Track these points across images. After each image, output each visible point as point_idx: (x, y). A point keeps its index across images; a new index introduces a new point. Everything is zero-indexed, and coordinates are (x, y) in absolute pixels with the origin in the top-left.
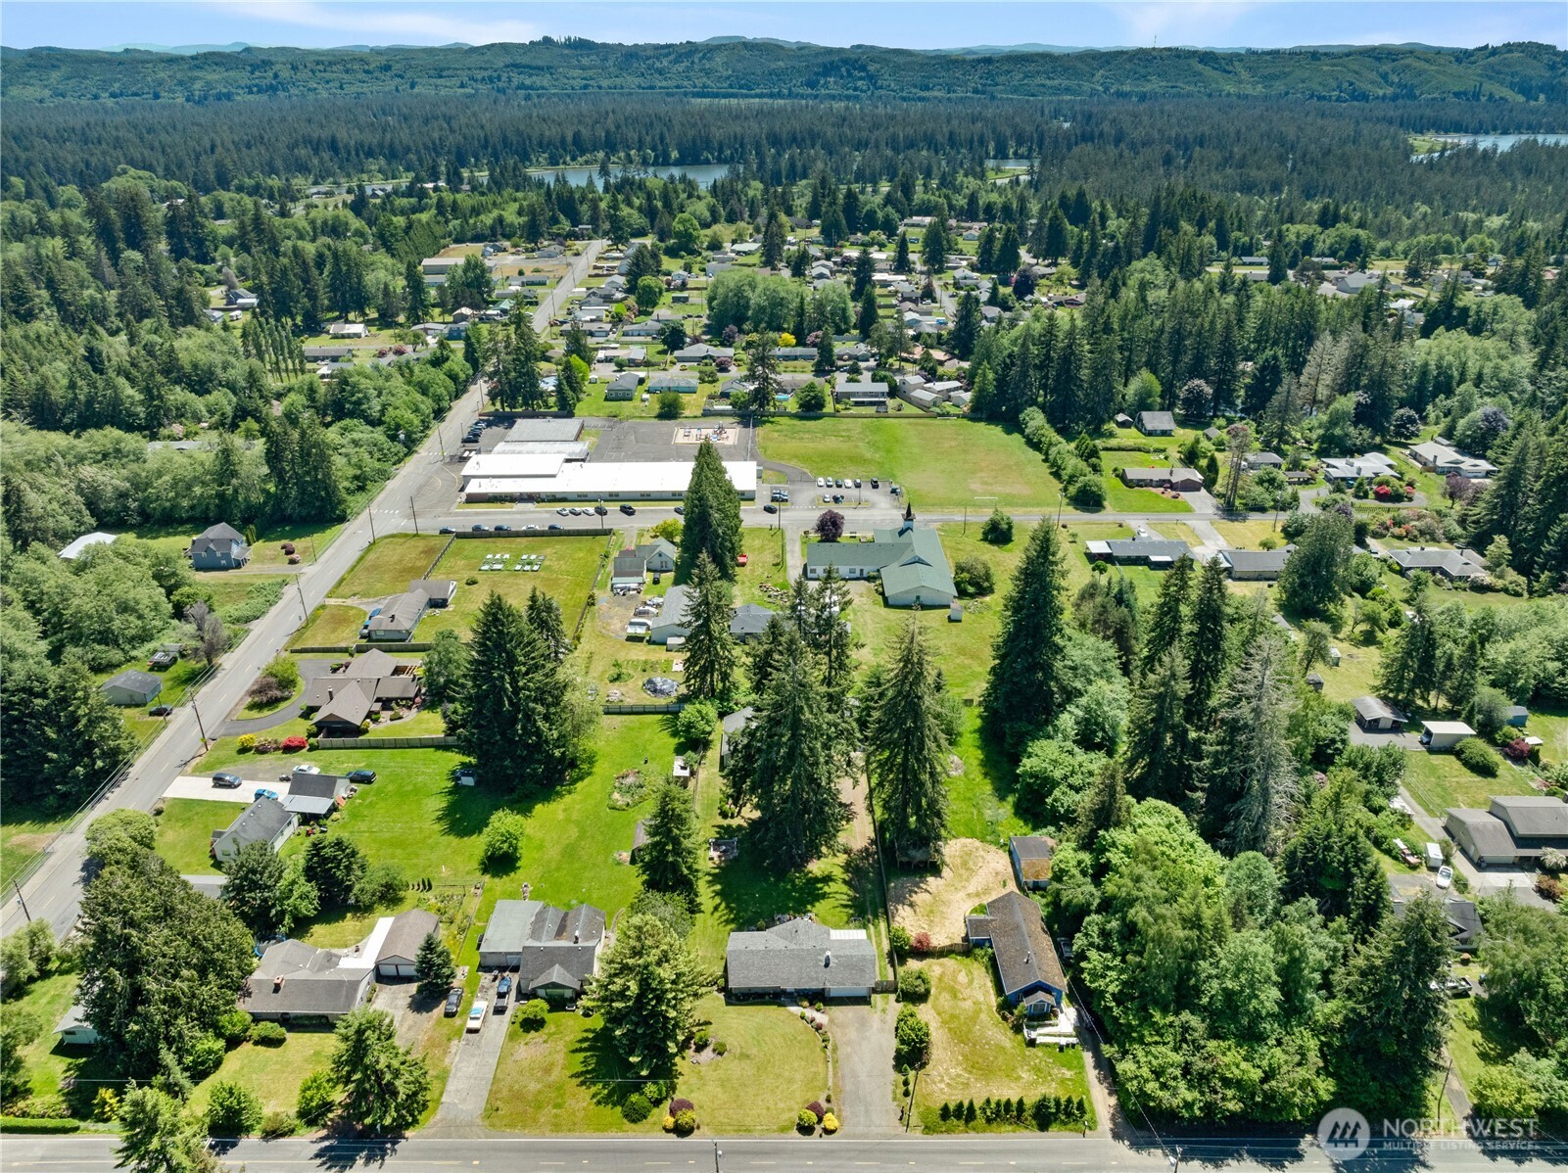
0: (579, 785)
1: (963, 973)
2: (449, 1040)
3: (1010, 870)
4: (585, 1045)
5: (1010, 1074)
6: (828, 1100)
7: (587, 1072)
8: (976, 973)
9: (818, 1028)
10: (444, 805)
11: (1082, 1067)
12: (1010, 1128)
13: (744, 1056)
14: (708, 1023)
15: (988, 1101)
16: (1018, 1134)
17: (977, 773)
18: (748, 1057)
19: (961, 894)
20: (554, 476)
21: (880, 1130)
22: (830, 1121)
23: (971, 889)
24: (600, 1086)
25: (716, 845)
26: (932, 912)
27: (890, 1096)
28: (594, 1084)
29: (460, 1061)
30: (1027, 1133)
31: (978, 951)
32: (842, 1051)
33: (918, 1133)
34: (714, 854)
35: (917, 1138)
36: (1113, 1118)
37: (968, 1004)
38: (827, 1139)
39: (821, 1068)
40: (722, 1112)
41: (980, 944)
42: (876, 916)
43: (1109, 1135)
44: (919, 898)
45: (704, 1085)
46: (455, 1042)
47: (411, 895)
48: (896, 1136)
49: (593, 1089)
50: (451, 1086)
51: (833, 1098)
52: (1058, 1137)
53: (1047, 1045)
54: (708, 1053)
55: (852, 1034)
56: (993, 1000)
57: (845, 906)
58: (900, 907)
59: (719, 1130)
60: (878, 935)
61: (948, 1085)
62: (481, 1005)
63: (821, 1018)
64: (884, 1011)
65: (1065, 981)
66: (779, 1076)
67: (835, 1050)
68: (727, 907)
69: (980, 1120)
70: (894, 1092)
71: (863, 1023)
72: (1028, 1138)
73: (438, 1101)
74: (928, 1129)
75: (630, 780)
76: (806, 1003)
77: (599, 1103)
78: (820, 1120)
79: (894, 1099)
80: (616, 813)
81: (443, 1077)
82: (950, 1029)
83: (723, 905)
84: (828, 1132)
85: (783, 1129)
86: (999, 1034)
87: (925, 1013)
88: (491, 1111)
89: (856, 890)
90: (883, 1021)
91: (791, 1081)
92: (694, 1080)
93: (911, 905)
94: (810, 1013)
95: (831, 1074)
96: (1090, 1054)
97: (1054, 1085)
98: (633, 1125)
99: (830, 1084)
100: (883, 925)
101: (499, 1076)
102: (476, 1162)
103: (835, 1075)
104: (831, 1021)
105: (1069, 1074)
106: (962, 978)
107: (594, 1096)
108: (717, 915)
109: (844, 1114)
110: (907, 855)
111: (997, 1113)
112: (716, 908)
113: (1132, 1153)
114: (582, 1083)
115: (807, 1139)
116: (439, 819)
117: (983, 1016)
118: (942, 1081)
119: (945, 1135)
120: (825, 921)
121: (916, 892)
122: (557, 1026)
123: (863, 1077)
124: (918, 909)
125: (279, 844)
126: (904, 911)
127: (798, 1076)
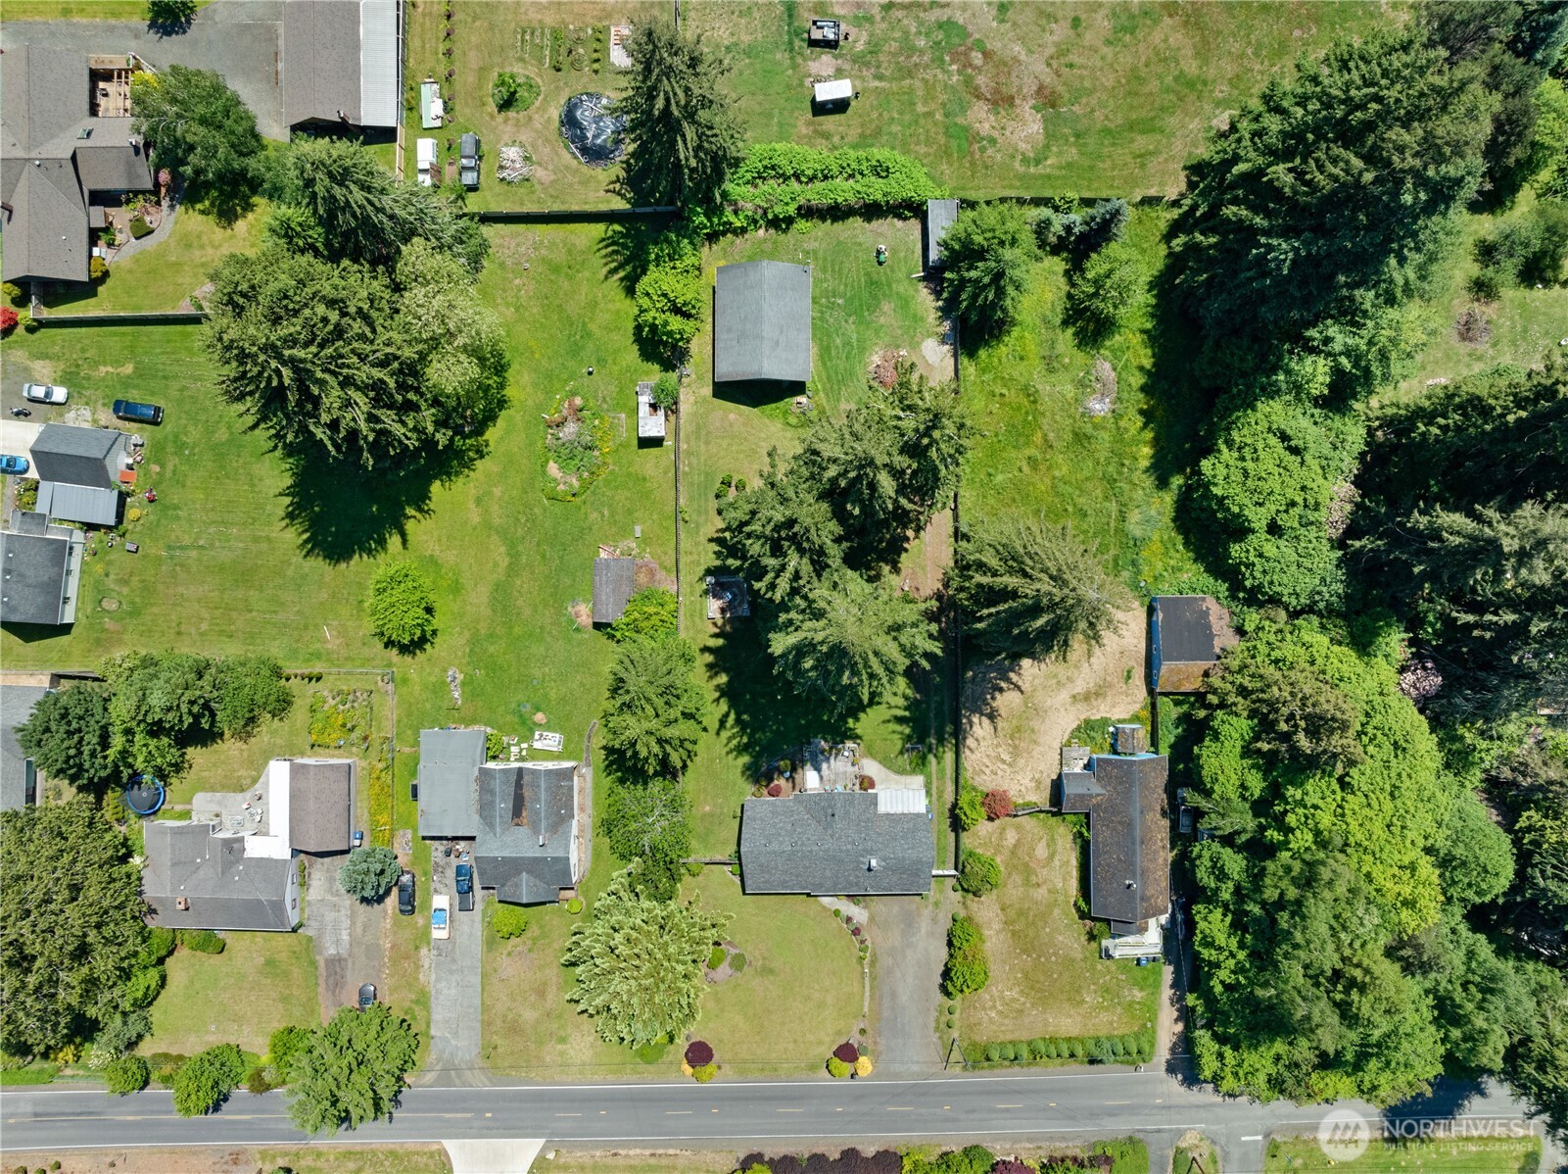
0: (492, 434)
1: (1043, 843)
2: (417, 948)
3: (1143, 645)
5: (1074, 997)
6: (862, 1033)
8: (1060, 842)
9: (856, 932)
11: (1157, 985)
12: (1059, 1064)
13: (767, 971)
18: (771, 971)
19: (1064, 696)
21: (915, 1068)
23: (1080, 687)
25: (715, 591)
26: (1019, 729)
27: (932, 1026)
29: (438, 980)
30: (1075, 1069)
32: (886, 961)
33: (957, 1070)
34: (713, 606)
35: (957, 1076)
36: (1173, 1050)
37: (1041, 893)
38: (859, 1081)
39: (856, 988)
40: (745, 1047)
42: (941, 741)
43: (1163, 1067)
44: (1006, 701)
45: (722, 1010)
46: (424, 951)
48: (934, 1075)
50: (437, 1015)
51: (868, 1031)
52: (1111, 1073)
53: (1125, 960)
54: (725, 967)
55: (895, 938)
57: (900, 720)
58: (975, 719)
59: (742, 1071)
60: (941, 777)
61: (1000, 1013)
63: (859, 913)
64: (936, 904)
65: (1170, 856)
66: (808, 998)
67: (873, 962)
68: (738, 721)
70: (937, 1021)
71: (910, 924)
72: (1080, 1074)
73: (427, 1034)
74: (969, 1066)
75: (570, 429)
79: (937, 1029)
80: (558, 508)
81: (423, 1000)
82: (1014, 933)
83: (732, 716)
85: (812, 1067)
86: (1068, 936)
87: (985, 910)
88: (489, 1052)
89: (917, 689)
90: (934, 920)
91: (821, 1005)
92: (711, 1005)
93: (992, 717)
94: (848, 908)
95: (867, 994)
96: (1171, 968)
97: (1119, 1010)
99: (866, 1009)
100: (949, 757)
101: (488, 1002)
102: (489, 1115)
103: (872, 996)
104: (872, 919)
105: (1138, 995)
106: (1041, 851)
108: (725, 734)
109: (880, 1048)
112: (722, 723)
113: (1183, 1089)
115: (837, 1081)
117: (1056, 912)
118: (994, 1007)
120: (871, 753)
121: (1001, 690)
122: (541, 927)
123: (904, 998)
124: (1000, 724)
125: (73, 587)
126: (980, 729)
127: (829, 999)
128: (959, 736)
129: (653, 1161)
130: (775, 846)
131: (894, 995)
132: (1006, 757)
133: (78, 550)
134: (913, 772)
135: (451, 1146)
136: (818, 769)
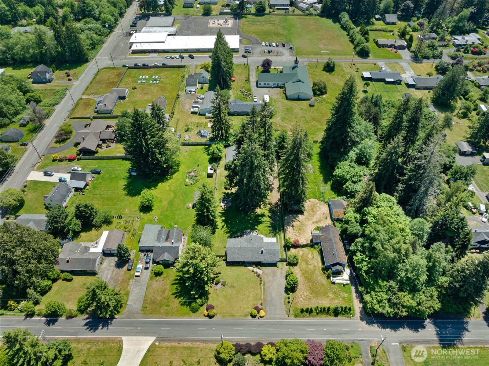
0: (174, 175)
1: (310, 254)
2: (129, 279)
3: (329, 212)
4: (177, 282)
5: (326, 295)
6: (261, 304)
7: (178, 293)
8: (315, 254)
9: (258, 276)
10: (126, 183)
11: (351, 292)
12: (325, 316)
13: (232, 287)
14: (220, 273)
15: (317, 307)
16: (327, 318)
17: (318, 172)
18: (234, 287)
19: (311, 222)
20: (164, 42)
21: (279, 316)
22: (262, 313)
23: (314, 220)
24: (182, 298)
25: (223, 201)
26: (300, 229)
27: (283, 303)
28: (180, 297)
29: (133, 288)
30: (330, 318)
31: (315, 246)
32: (267, 285)
33: (292, 317)
34: (222, 204)
35: (292, 319)
36: (361, 313)
37: (311, 267)
38: (261, 320)
39: (259, 292)
40: (224, 309)
41: (317, 244)
42: (280, 231)
43: (359, 318)
44: (295, 223)
45: (218, 298)
46: (131, 280)
47: (115, 221)
48: (285, 319)
49: (180, 299)
50: (130, 298)
51: (263, 304)
52: (341, 319)
53: (339, 284)
54: (220, 285)
55: (270, 278)
56: (321, 266)
57: (269, 227)
58: (288, 227)
59: (223, 316)
60: (281, 238)
61: (304, 299)
62: (140, 266)
63: (259, 272)
64: (282, 269)
65: (346, 258)
66: (244, 295)
67: (264, 284)
68: (227, 227)
69: (314, 313)
70: (285, 301)
71: (274, 274)
72: (331, 319)
73: (126, 304)
74: (296, 316)
75: (192, 174)
76: (254, 266)
77: (181, 305)
78: (258, 312)
79: (285, 304)
80: (187, 187)
81: (127, 294)
82: (305, 277)
83: (225, 226)
84: (261, 317)
85: (246, 316)
86: (321, 278)
87: (296, 270)
88: (144, 308)
89: (273, 220)
90: (281, 273)
91: (248, 296)
92: (215, 296)
93: (293, 226)
94: (256, 270)
95: (262, 294)
96: (354, 287)
97: (341, 299)
98: (193, 314)
99: (262, 298)
100: (282, 234)
101: (147, 294)
102: (139, 328)
103: (264, 294)
104: (263, 273)
105: (346, 295)
106: (310, 256)
107: (180, 302)
108: (223, 230)
109: (267, 310)
110: (292, 207)
111: (321, 311)
112: (223, 227)
113: (367, 326)
114: (176, 297)
115: (254, 320)
116: (124, 189)
117: (317, 272)
118: (301, 297)
119: (302, 318)
120: (262, 233)
121: (294, 221)
122: (167, 274)
123: (274, 295)
124: (295, 228)
125: (67, 200)
126: (290, 229)
127: (251, 295)
128: (284, 231)
130: (235, 246)
131: (271, 294)
132: (298, 235)
133: (72, 194)
134: (273, 237)
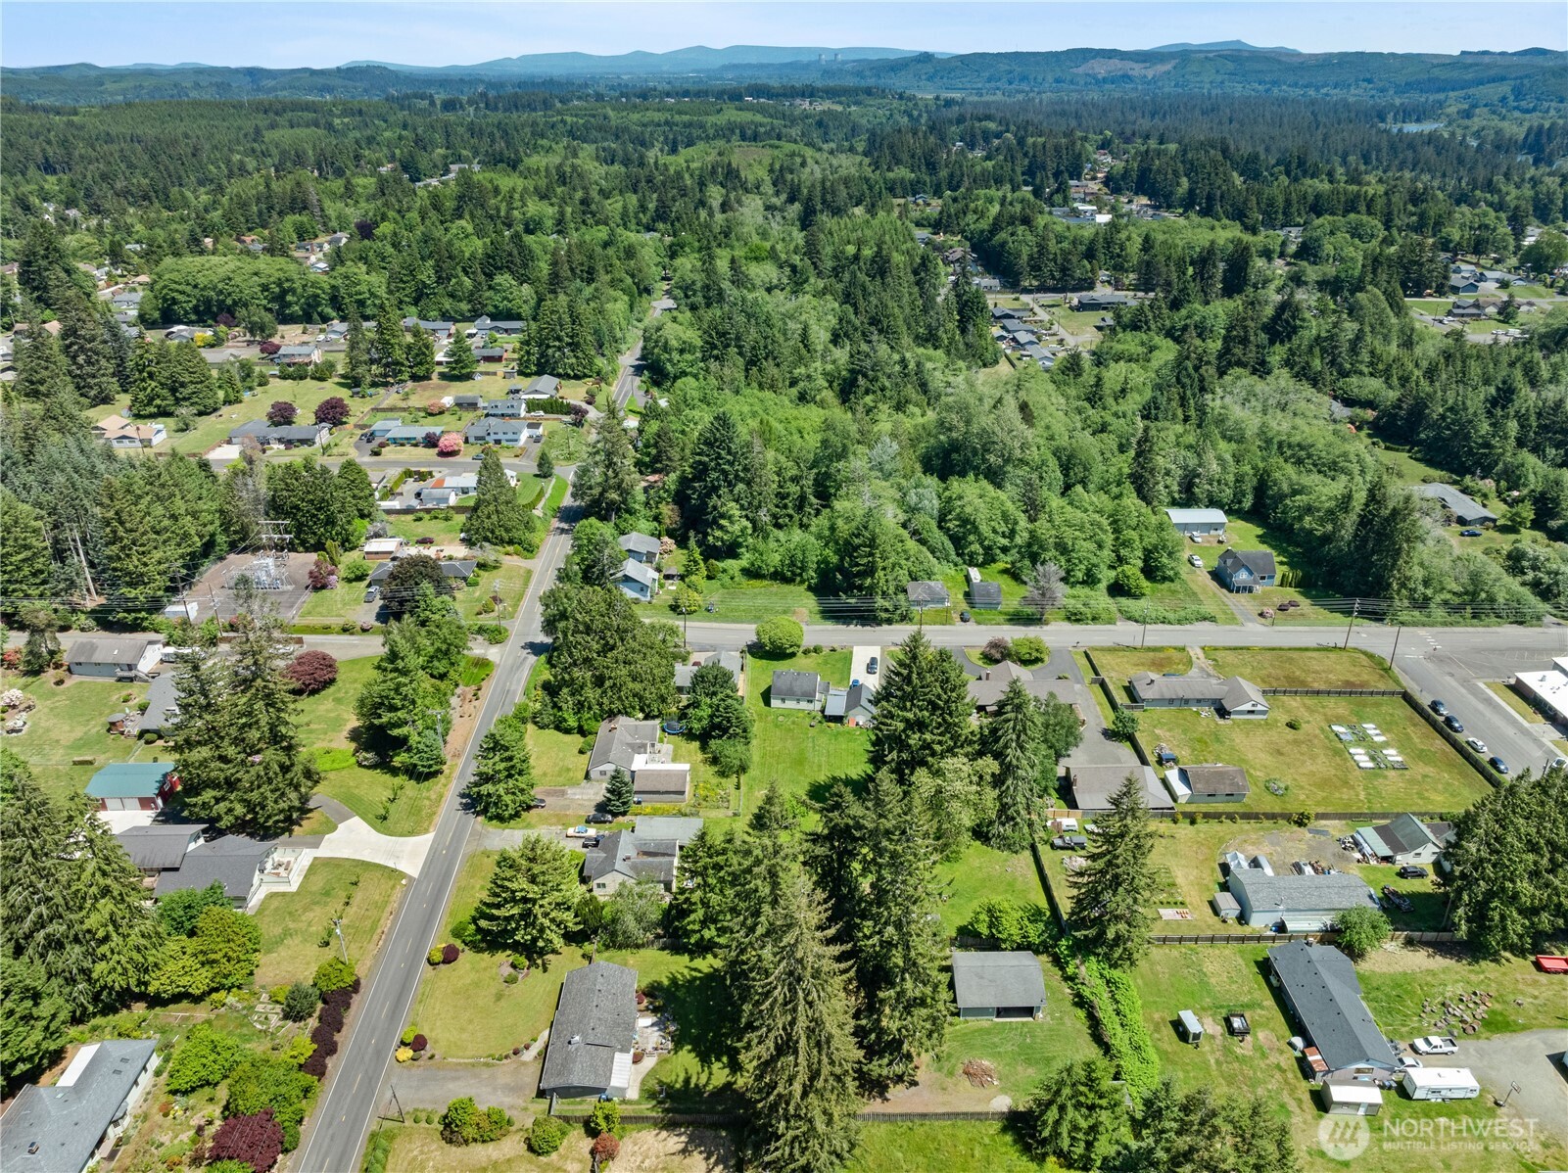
2: (564, 822)
6: (431, 1057)
9: (515, 1052)
13: (499, 997)
14: (545, 970)
18: (498, 1000)
32: (486, 1073)
33: (374, 1127)
35: (369, 1126)
38: (392, 1054)
39: (469, 1053)
40: (444, 984)
42: (666, 1111)
45: (475, 970)
47: (729, 781)
48: (377, 1106)
50: (516, 830)
51: (431, 1060)
54: (509, 971)
55: (503, 1079)
57: (687, 1081)
58: (684, 1138)
59: (426, 982)
61: (415, 1158)
63: (529, 1056)
64: (525, 1109)
66: (470, 1022)
67: (487, 1065)
68: (695, 979)
70: (423, 1110)
73: (506, 827)
74: (373, 1135)
79: (416, 1110)
83: (699, 975)
87: (512, 1146)
88: (486, 853)
89: (712, 1094)
90: (511, 1107)
92: (483, 964)
93: (684, 1151)
94: (537, 1047)
95: (462, 1060)
98: (449, 929)
99: (450, 1059)
102: (444, 852)
103: (459, 1064)
104: (524, 1064)
108: (686, 972)
112: (695, 970)
118: (422, 1153)
120: (663, 1061)
121: (707, 1159)
123: (451, 1086)
124: (678, 1158)
125: (790, 704)
126: (675, 1142)
127: (464, 1036)
128: (670, 1126)
129: (379, 931)
130: (600, 980)
131: (457, 1079)
132: (647, 1163)
133: (810, 706)
134: (642, 1090)
135: (430, 837)
136: (653, 1025)
